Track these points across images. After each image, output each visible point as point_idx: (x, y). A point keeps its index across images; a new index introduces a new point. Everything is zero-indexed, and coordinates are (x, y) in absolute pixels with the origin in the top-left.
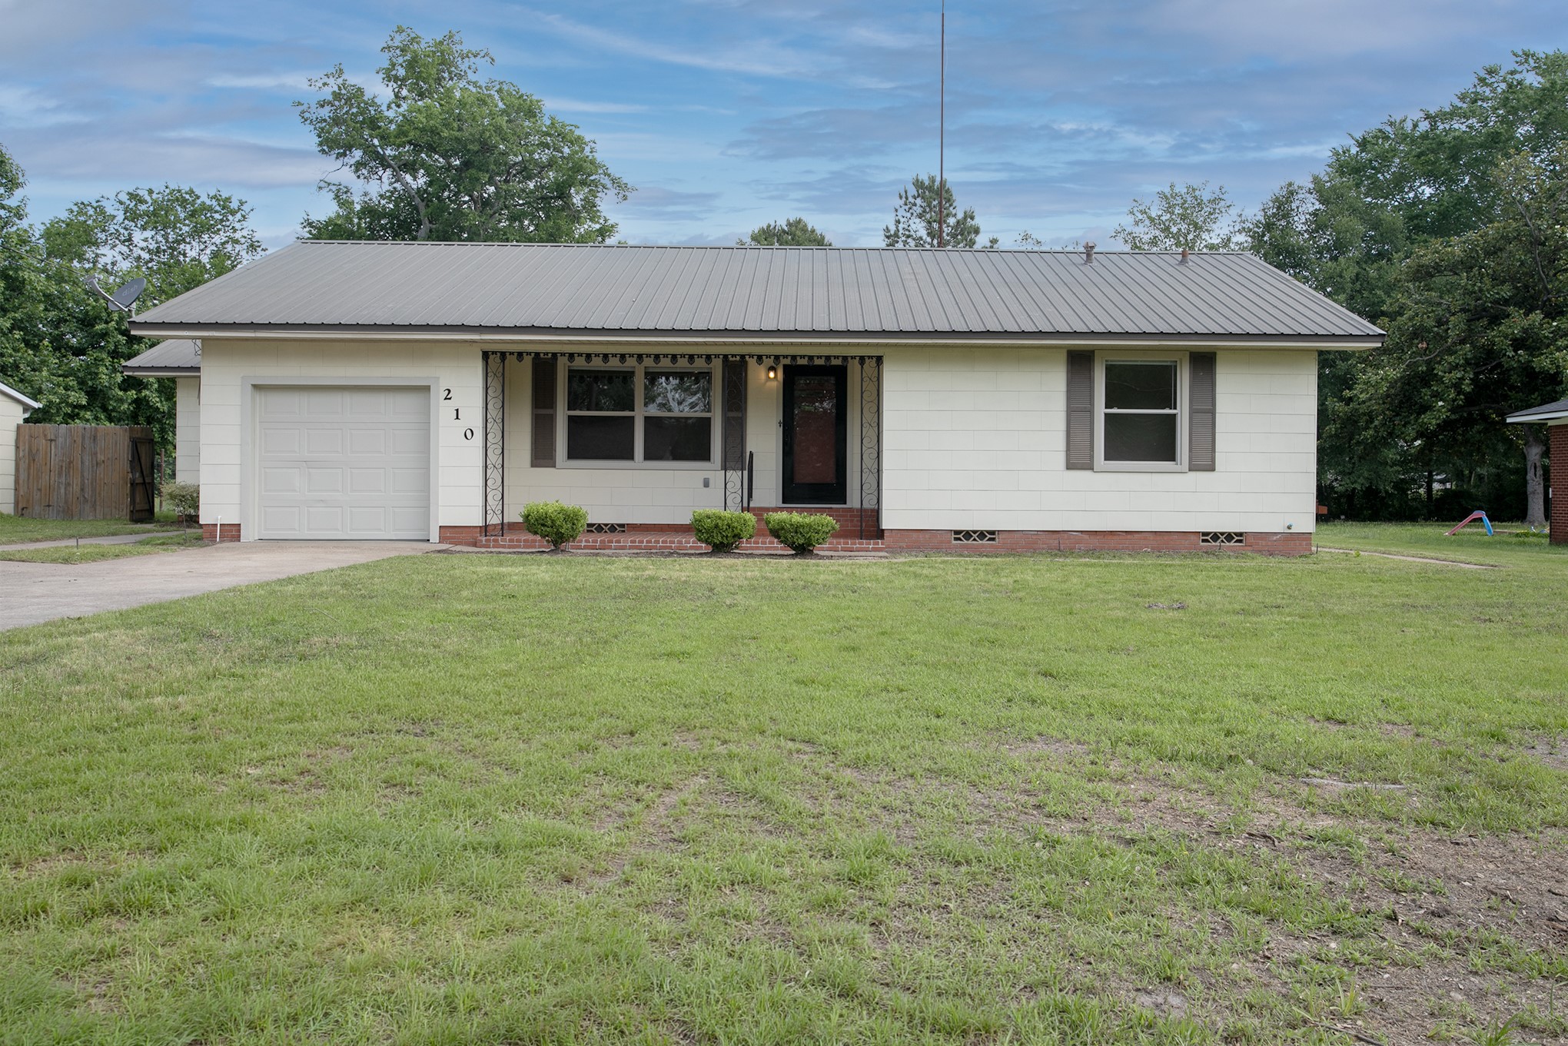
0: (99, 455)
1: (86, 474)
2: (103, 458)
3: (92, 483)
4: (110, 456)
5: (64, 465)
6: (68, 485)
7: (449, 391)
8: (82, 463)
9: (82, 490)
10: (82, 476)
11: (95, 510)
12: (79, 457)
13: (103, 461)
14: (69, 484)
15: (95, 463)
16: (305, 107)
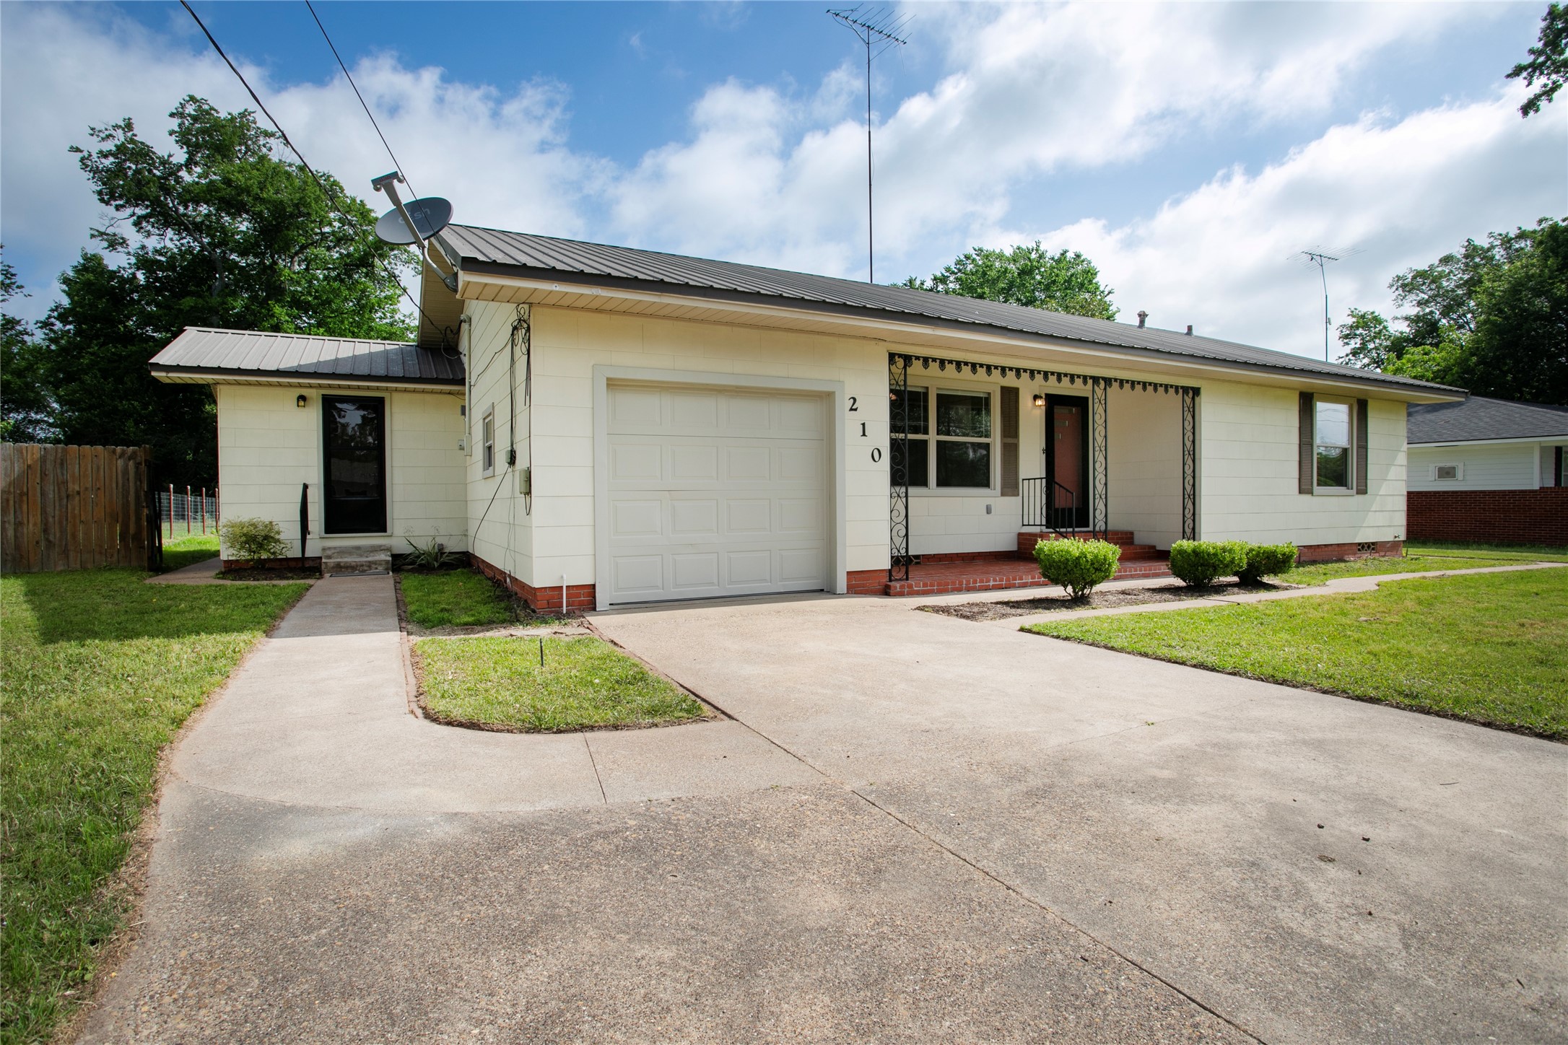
0: (70, 485)
1: (50, 510)
2: (77, 488)
3: (60, 522)
4: (89, 485)
5: (11, 498)
6: (18, 524)
7: (855, 400)
8: (42, 494)
9: (46, 531)
10: (44, 511)
11: (67, 557)
12: (39, 487)
13: (78, 493)
14: (21, 523)
15: (64, 495)
16: (86, 154)
